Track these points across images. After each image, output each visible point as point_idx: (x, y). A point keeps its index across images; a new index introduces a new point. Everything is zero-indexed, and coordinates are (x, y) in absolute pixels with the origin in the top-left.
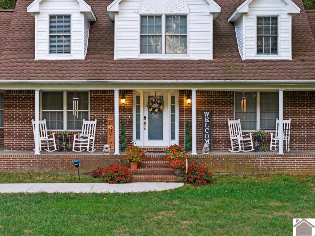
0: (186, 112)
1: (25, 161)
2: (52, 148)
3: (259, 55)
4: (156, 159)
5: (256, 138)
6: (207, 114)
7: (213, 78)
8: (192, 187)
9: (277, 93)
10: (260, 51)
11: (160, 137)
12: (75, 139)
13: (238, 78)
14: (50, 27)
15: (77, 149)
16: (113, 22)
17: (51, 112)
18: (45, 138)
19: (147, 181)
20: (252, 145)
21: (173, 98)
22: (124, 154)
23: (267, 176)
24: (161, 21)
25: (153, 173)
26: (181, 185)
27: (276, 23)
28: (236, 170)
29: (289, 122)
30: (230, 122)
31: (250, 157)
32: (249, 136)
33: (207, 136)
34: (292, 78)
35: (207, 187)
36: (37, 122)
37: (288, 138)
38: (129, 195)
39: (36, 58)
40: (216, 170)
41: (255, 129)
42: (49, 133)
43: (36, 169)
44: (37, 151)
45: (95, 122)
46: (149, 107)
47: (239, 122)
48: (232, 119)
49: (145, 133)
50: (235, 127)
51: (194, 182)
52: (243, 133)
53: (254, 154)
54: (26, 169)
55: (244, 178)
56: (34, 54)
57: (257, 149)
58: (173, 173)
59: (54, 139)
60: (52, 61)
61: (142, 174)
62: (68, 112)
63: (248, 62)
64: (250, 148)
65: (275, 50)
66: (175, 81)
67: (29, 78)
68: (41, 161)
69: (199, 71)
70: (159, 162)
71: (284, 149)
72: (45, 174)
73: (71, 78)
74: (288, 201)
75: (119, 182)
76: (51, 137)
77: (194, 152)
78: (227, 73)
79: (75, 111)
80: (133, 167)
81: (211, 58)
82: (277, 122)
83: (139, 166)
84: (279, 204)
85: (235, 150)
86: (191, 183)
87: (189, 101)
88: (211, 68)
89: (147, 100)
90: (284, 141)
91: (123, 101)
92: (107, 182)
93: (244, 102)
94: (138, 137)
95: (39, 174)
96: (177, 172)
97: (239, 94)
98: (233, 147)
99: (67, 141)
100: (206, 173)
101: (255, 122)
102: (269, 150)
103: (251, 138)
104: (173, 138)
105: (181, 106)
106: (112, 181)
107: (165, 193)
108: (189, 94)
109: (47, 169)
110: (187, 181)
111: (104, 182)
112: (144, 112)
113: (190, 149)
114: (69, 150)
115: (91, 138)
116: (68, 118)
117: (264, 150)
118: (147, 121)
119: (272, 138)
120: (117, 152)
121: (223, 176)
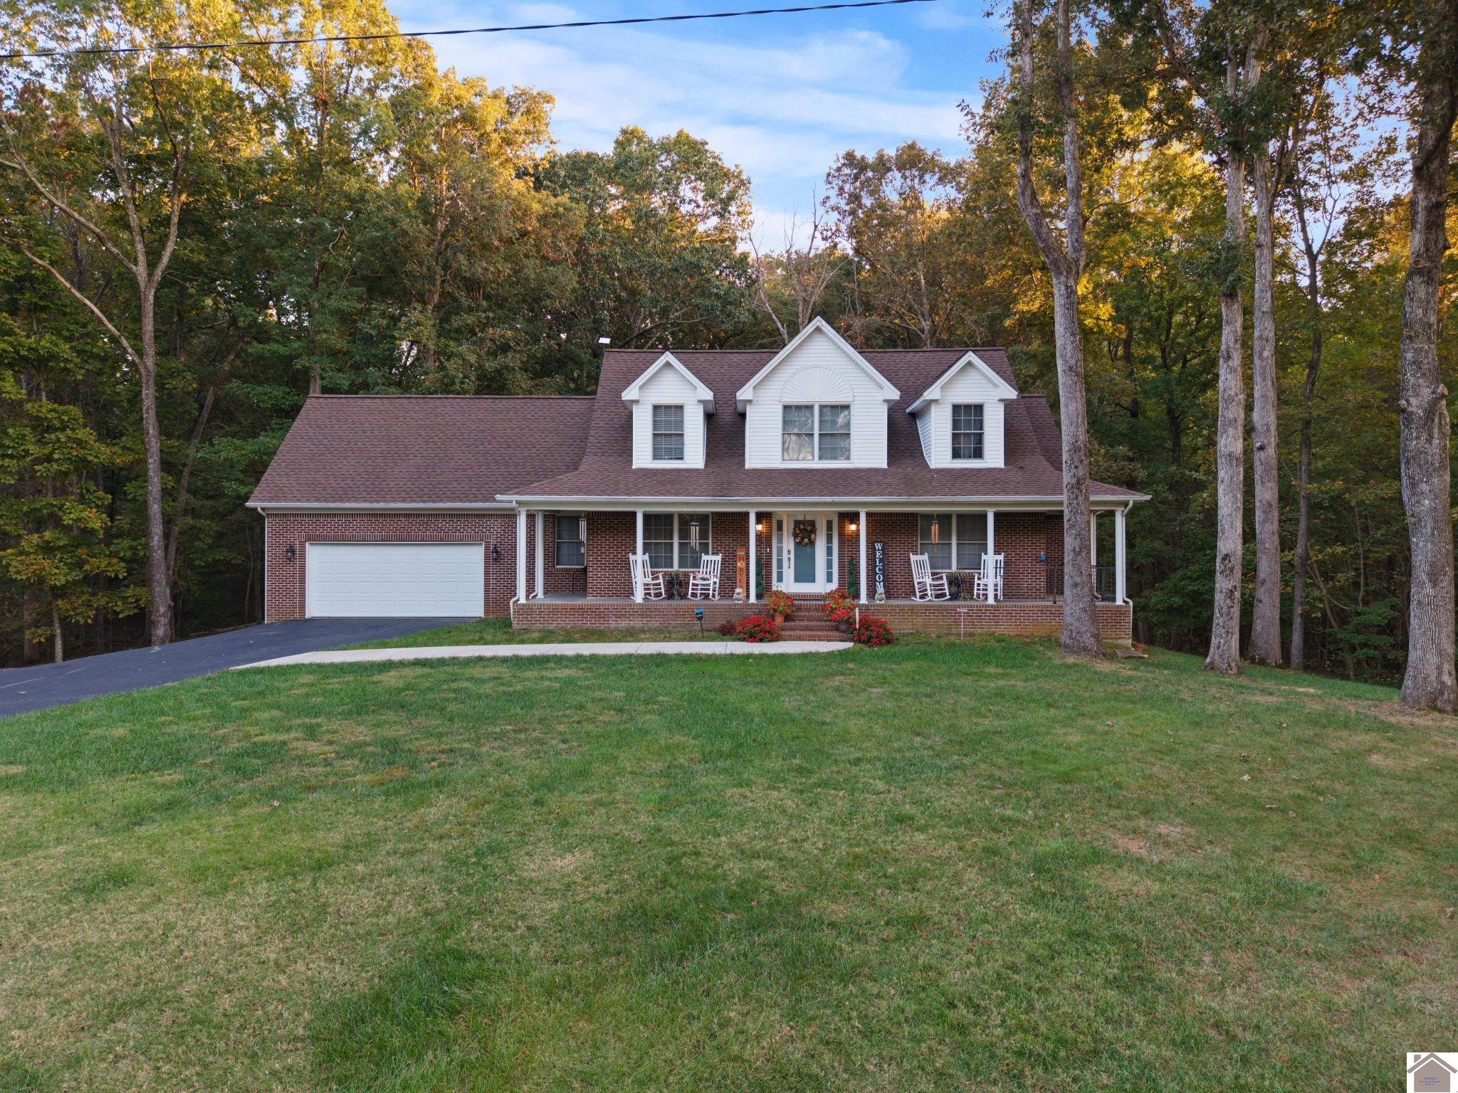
0: (849, 542)
1: (621, 613)
2: (658, 595)
3: (957, 461)
4: (808, 610)
5: (953, 581)
6: (878, 546)
7: (890, 494)
8: (866, 649)
9: (984, 517)
10: (956, 454)
11: (812, 579)
12: (692, 581)
13: (926, 493)
14: (655, 422)
15: (694, 595)
16: (743, 416)
17: (656, 544)
18: (649, 580)
19: (800, 639)
20: (947, 591)
21: (829, 524)
22: (764, 601)
23: (972, 635)
24: (812, 415)
25: (807, 628)
26: (850, 645)
27: (981, 415)
28: (925, 626)
29: (1001, 557)
30: (913, 558)
31: (946, 609)
32: (941, 578)
33: (879, 577)
34: (1007, 494)
35: (886, 648)
36: (639, 558)
37: (1000, 581)
38: (783, 658)
39: (634, 467)
40: (898, 626)
41: (950, 568)
42: (653, 573)
43: (637, 623)
44: (639, 597)
45: (719, 558)
46: (795, 536)
47: (926, 557)
48: (916, 553)
49: (789, 573)
50: (920, 564)
51: (868, 642)
52: (933, 574)
53: (950, 603)
54: (623, 624)
55: (939, 637)
56: (631, 461)
57: (954, 597)
58: (837, 629)
59: (661, 580)
60: (657, 470)
61: (791, 629)
62: (680, 544)
63: (939, 471)
64: (943, 595)
65: (978, 454)
66: (837, 499)
67: (628, 494)
68: (645, 611)
69: (870, 484)
70: (814, 614)
71: (996, 596)
72: (650, 631)
73: (688, 495)
74: (1012, 667)
75: (761, 640)
76: (657, 578)
77: (863, 600)
78: (910, 486)
79: (694, 540)
80: (779, 620)
81: (885, 466)
82: (984, 557)
83: (788, 618)
84: (1000, 671)
85: (922, 597)
86: (864, 642)
87: (853, 527)
88: (886, 481)
89: (792, 526)
90: (996, 585)
91: (760, 527)
92: (744, 640)
93: (935, 529)
94: (780, 579)
95: (643, 631)
96: (843, 627)
97: (928, 518)
98: (918, 594)
99: (680, 584)
100: (885, 629)
101: (950, 557)
102: (972, 599)
103: (945, 581)
104: (829, 579)
105: (842, 535)
106: (752, 638)
107: (831, 654)
108: (854, 518)
109: (655, 624)
110: (859, 640)
111: (739, 640)
112: (789, 544)
113: (857, 596)
114: (684, 596)
115: (714, 580)
116: (680, 552)
117: (965, 599)
118: (792, 556)
119: (976, 581)
120: (753, 599)
121: (907, 635)
